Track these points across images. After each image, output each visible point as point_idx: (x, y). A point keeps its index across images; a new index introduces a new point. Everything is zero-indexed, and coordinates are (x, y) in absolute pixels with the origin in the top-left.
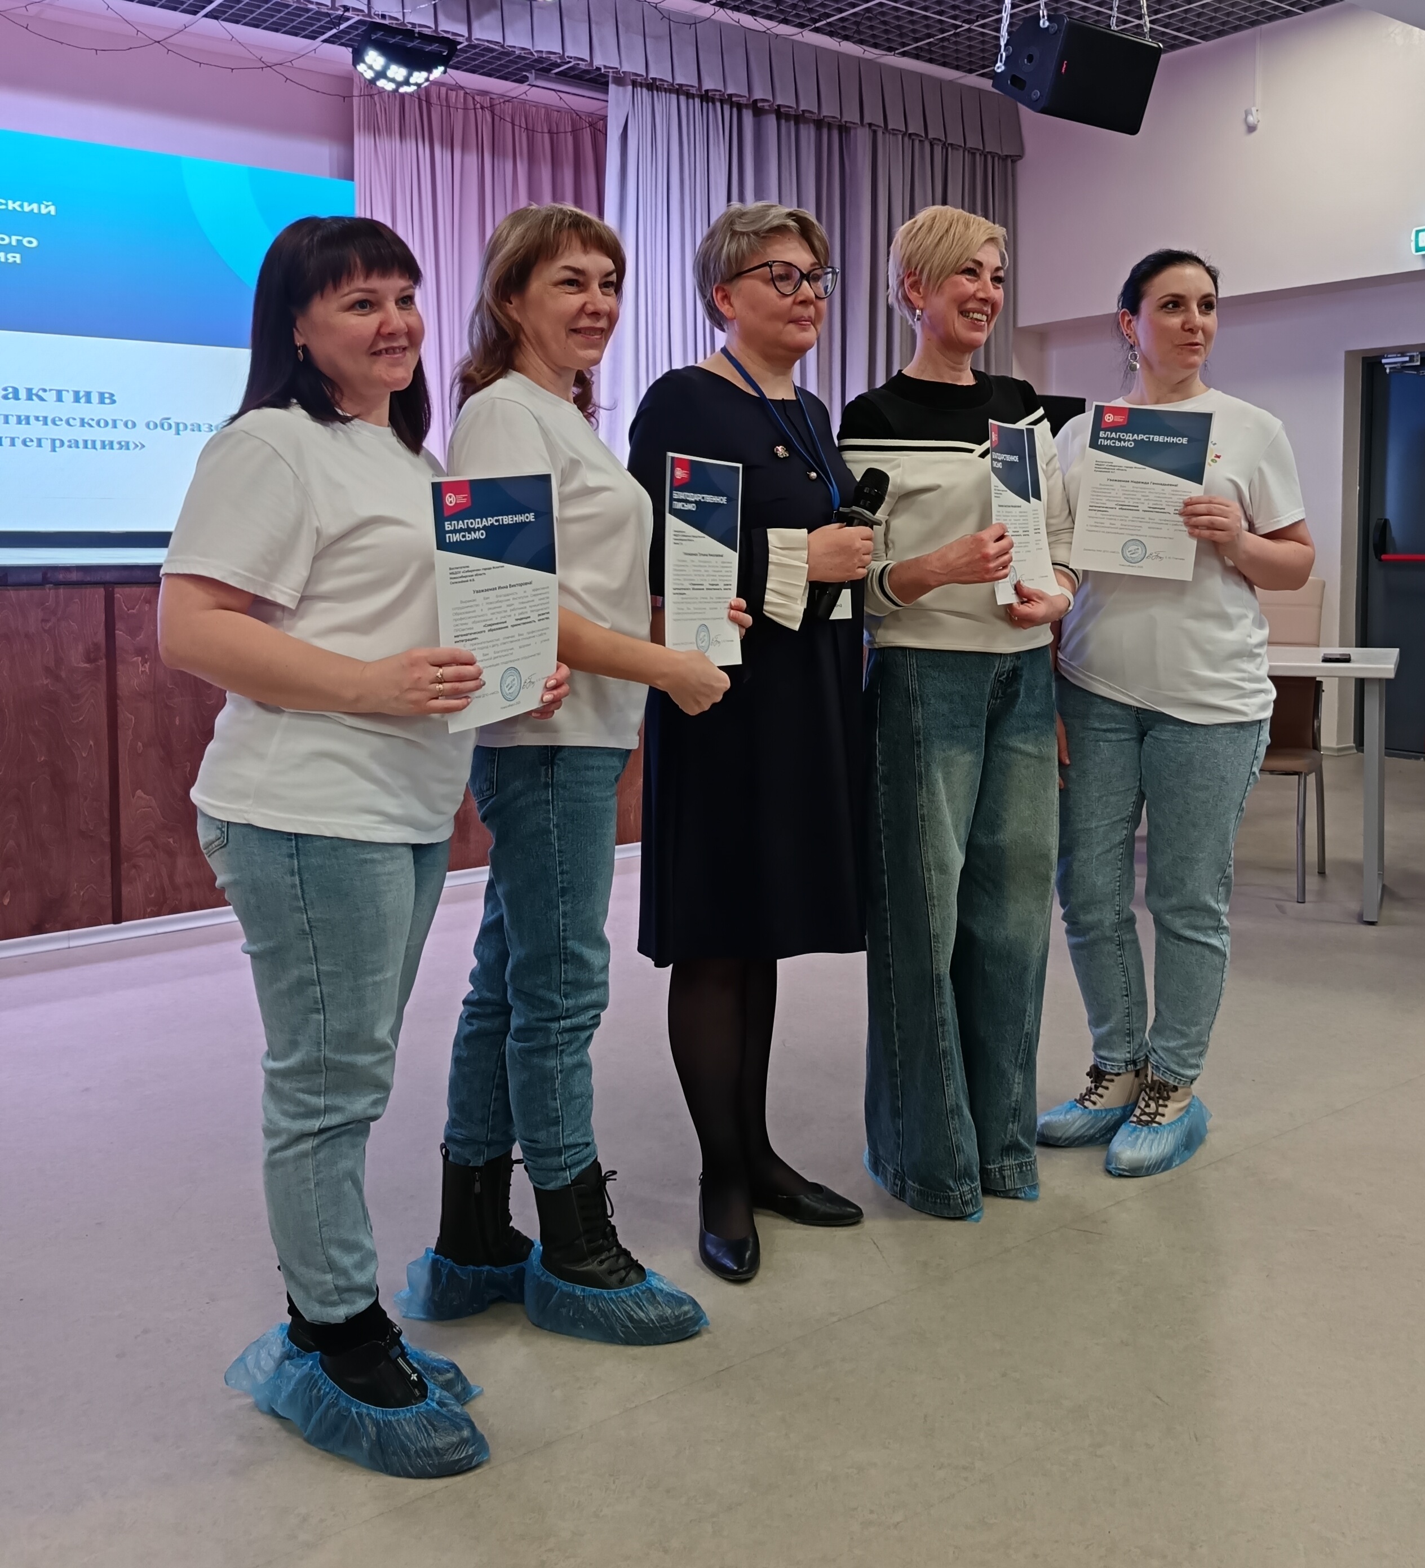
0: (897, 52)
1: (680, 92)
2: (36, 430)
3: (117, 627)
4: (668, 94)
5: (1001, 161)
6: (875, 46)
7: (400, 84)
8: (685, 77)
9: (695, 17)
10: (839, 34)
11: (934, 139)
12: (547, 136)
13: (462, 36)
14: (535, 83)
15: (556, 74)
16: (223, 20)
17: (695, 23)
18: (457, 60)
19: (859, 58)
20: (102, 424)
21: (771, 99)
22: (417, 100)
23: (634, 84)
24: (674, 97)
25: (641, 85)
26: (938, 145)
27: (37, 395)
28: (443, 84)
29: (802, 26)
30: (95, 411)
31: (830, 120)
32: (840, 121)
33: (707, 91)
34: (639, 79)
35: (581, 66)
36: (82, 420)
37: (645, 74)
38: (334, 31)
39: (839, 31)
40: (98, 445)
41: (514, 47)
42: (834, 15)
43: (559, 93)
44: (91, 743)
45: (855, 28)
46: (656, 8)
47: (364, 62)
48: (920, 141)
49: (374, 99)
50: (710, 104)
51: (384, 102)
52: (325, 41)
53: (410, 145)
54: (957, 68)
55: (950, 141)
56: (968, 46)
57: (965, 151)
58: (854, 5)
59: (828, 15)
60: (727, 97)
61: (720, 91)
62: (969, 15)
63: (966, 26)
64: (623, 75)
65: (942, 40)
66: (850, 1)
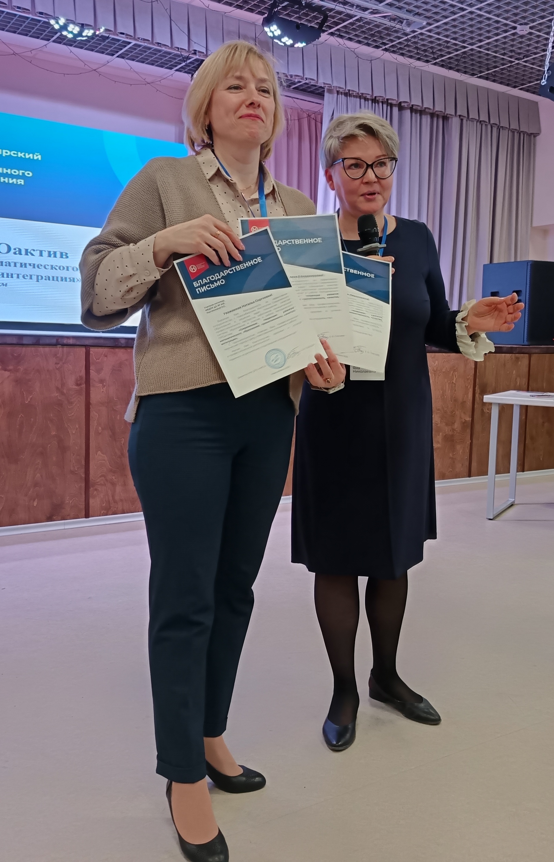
0: (477, 76)
1: (361, 97)
4: (355, 98)
5: (528, 136)
6: (465, 73)
8: (365, 90)
9: (372, 57)
11: (493, 124)
15: (295, 88)
16: (127, 59)
17: (372, 60)
19: (456, 80)
20: (62, 268)
21: (409, 101)
23: (338, 92)
24: (359, 99)
25: (342, 93)
26: (495, 127)
27: (31, 253)
29: (427, 61)
30: (58, 261)
31: (439, 113)
32: (444, 114)
33: (375, 97)
34: (341, 90)
35: (311, 83)
36: (52, 266)
38: (183, 65)
39: (448, 65)
40: (59, 279)
42: (445, 56)
43: (293, 99)
45: (456, 63)
46: (354, 52)
48: (486, 125)
50: (376, 104)
52: (177, 70)
54: (508, 85)
55: (501, 125)
56: (516, 73)
57: (508, 131)
58: (457, 50)
59: (442, 56)
60: (386, 100)
61: (383, 97)
62: (519, 55)
63: (517, 62)
64: (333, 88)
65: (502, 69)
66: (455, 48)
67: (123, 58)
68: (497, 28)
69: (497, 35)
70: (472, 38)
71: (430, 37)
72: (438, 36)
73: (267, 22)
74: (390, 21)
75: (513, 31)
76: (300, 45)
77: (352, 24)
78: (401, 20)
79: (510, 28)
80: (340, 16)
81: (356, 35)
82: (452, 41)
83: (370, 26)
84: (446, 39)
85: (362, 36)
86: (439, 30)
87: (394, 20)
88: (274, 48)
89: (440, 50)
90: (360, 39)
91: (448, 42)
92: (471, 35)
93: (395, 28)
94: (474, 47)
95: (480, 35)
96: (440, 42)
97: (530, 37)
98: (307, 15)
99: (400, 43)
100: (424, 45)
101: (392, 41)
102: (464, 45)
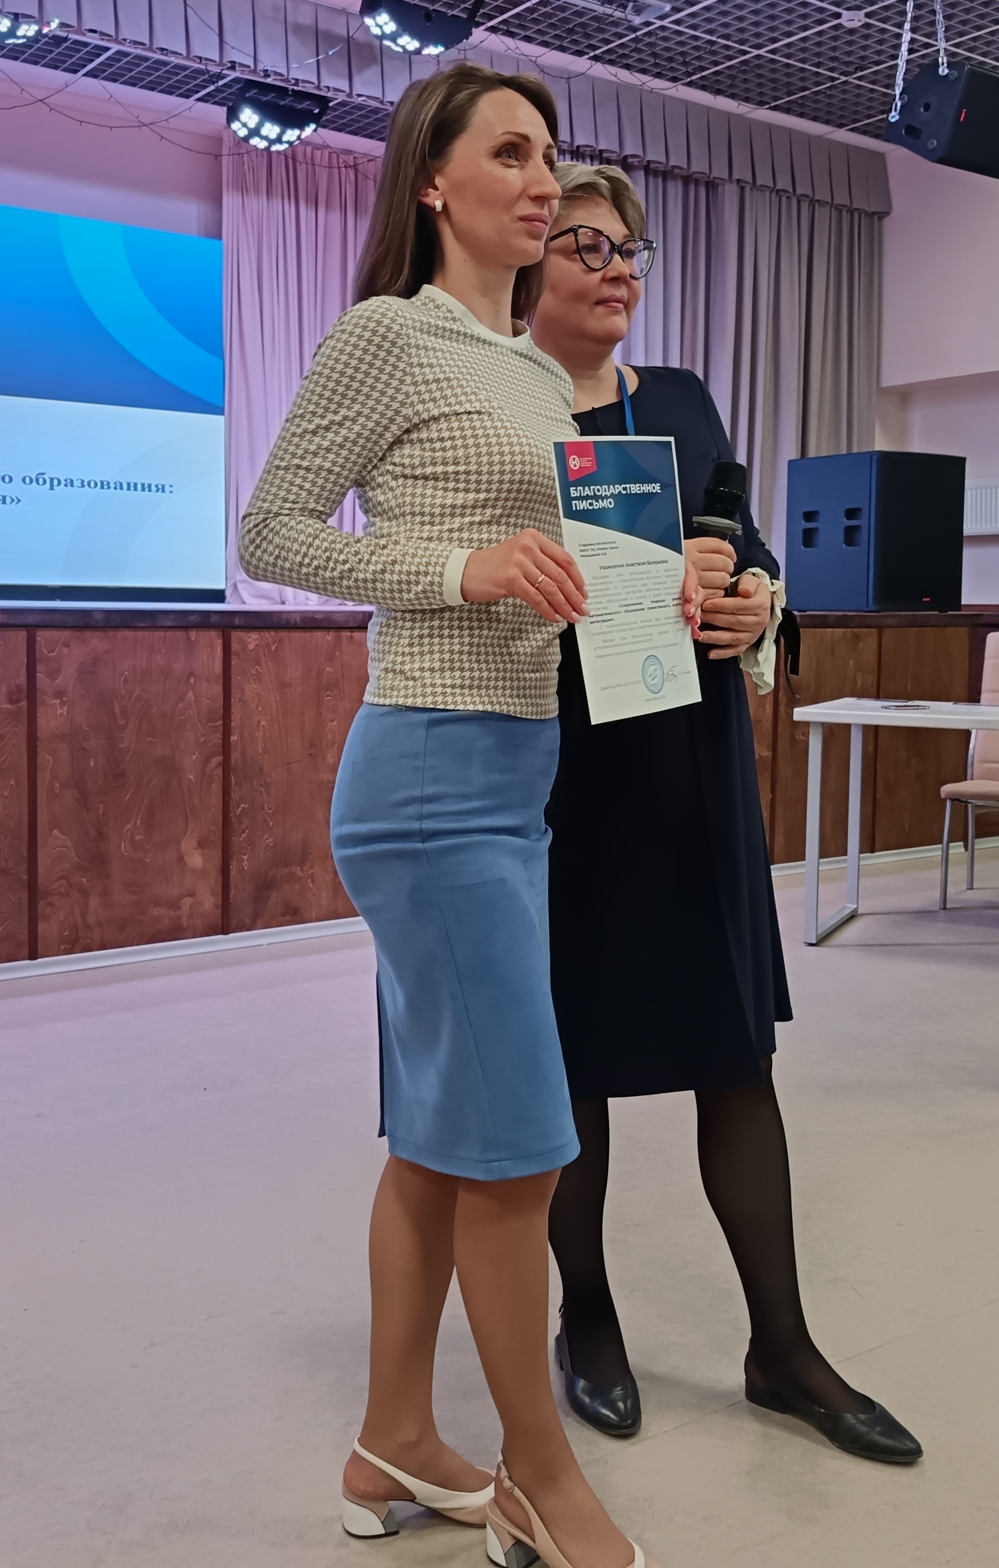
0: (768, 106)
5: (868, 218)
6: (747, 100)
7: (272, 142)
9: (569, 72)
10: (714, 88)
11: (802, 195)
13: (341, 91)
16: (102, 79)
17: (570, 78)
18: (327, 118)
19: (732, 114)
21: (641, 154)
22: (285, 159)
26: (805, 201)
28: (312, 143)
29: (674, 79)
31: (698, 176)
32: (709, 177)
33: (578, 147)
38: (212, 88)
39: (713, 85)
42: (709, 69)
45: (729, 81)
46: (535, 63)
47: (238, 120)
48: (787, 197)
49: (244, 157)
51: (253, 162)
52: (199, 100)
53: (277, 204)
54: (827, 122)
55: (817, 198)
56: (843, 100)
57: (831, 208)
58: (730, 58)
59: (703, 69)
60: (597, 152)
61: (592, 147)
62: (847, 67)
63: (843, 79)
65: (817, 93)
66: (727, 53)
67: (95, 77)
68: (804, 17)
69: (805, 28)
70: (757, 35)
71: (680, 33)
72: (692, 32)
73: (370, 7)
74: (602, 4)
75: (835, 22)
76: (432, 50)
77: (529, 10)
78: (623, 1)
79: (829, 16)
81: (539, 32)
82: (719, 40)
83: (566, 14)
84: (708, 37)
85: (551, 33)
86: (695, 21)
87: (611, 2)
88: (384, 56)
89: (699, 58)
90: (546, 38)
91: (712, 43)
92: (757, 30)
93: (613, 17)
94: (761, 52)
95: (773, 29)
96: (699, 43)
97: (867, 32)
99: (622, 45)
100: (667, 49)
101: (607, 42)
102: (742, 47)
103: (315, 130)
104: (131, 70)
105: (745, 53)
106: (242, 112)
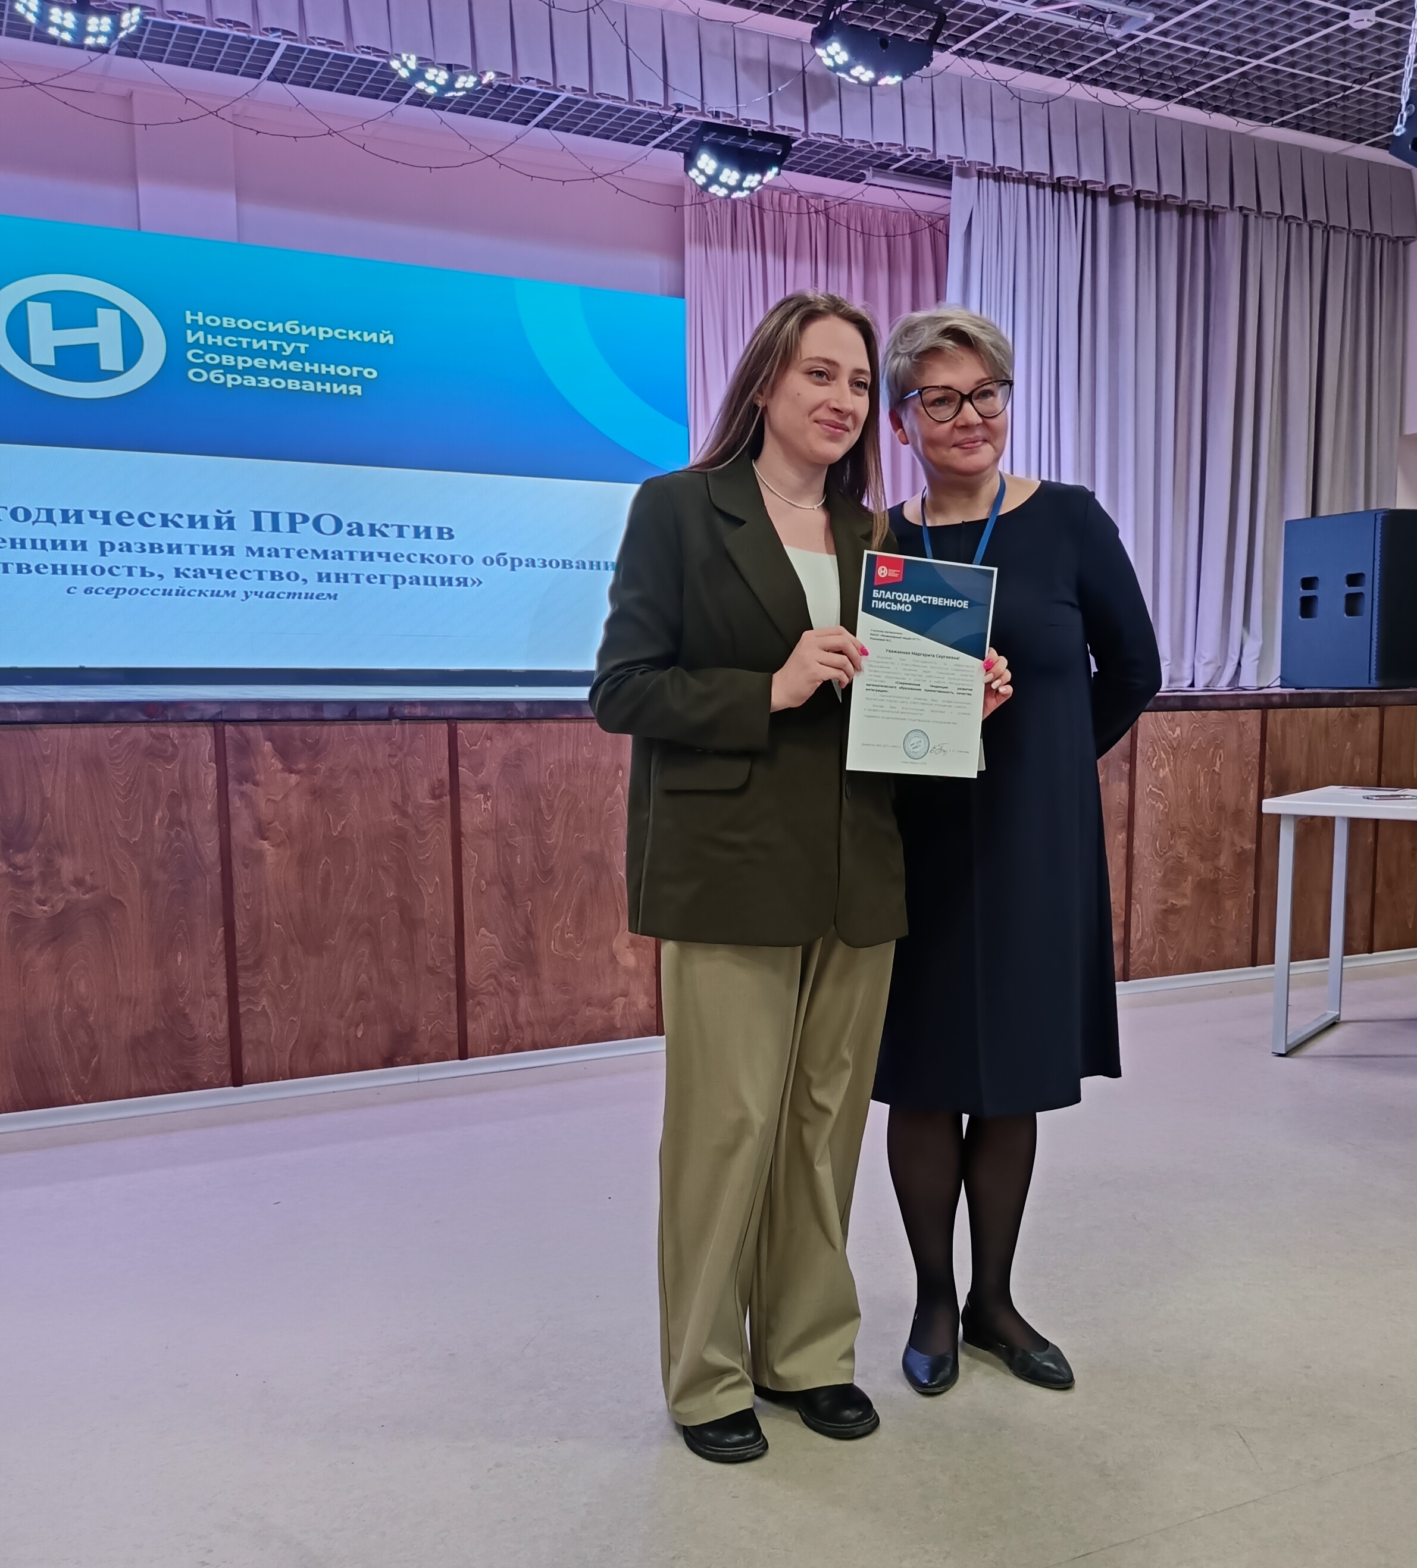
0: (1275, 122)
1: (1029, 180)
2: (378, 566)
3: (460, 763)
4: (1016, 185)
5: (1391, 243)
6: (1250, 116)
7: (732, 189)
8: (1036, 164)
9: (1048, 95)
10: (1210, 105)
11: (1314, 221)
12: (883, 240)
13: (799, 131)
14: (871, 182)
15: (895, 170)
16: (554, 129)
17: (1048, 102)
18: (791, 159)
19: (1230, 132)
20: (441, 559)
21: (1130, 185)
22: (749, 206)
23: (980, 174)
24: (1023, 187)
25: (988, 176)
26: (1318, 227)
27: (379, 531)
28: (776, 188)
29: (1167, 98)
30: (433, 546)
31: (1195, 205)
32: (1207, 205)
33: (1059, 179)
34: (985, 169)
35: (923, 158)
36: (422, 556)
37: (992, 164)
38: (666, 134)
39: (1209, 102)
40: (438, 581)
41: (852, 141)
42: (1203, 84)
43: (897, 191)
44: (437, 879)
45: (1228, 97)
46: (1006, 86)
47: (696, 167)
48: (1298, 224)
49: (705, 207)
50: (1062, 193)
51: (716, 212)
52: (656, 146)
53: (742, 255)
54: (1344, 137)
55: (1331, 223)
56: (1360, 111)
57: (1348, 234)
58: (1227, 70)
59: (1198, 84)
60: (1081, 184)
61: (1073, 178)
62: (1360, 73)
63: (1357, 87)
64: (968, 165)
65: (1328, 105)
66: (1223, 65)
67: (547, 127)
68: (1308, 19)
69: (1309, 32)
70: (1256, 43)
71: (1168, 46)
72: (1182, 44)
73: (821, 36)
74: (1078, 18)
75: (1343, 24)
76: (891, 80)
77: (1000, 29)
78: (1101, 14)
79: (1333, 17)
80: (974, 15)
81: (1012, 52)
82: (1212, 51)
83: (1039, 32)
84: (1201, 48)
85: (1024, 53)
86: (1184, 31)
87: (1088, 15)
88: (842, 89)
89: (1191, 72)
90: (1020, 59)
91: (1205, 55)
92: (1254, 38)
93: (1091, 31)
94: (1261, 62)
95: (1273, 35)
96: (1190, 56)
97: (1380, 33)
98: (906, 17)
99: (1105, 63)
100: (1155, 64)
101: (1088, 60)
102: (1239, 58)
103: (779, 174)
104: (583, 118)
105: (1244, 64)
106: (700, 159)
